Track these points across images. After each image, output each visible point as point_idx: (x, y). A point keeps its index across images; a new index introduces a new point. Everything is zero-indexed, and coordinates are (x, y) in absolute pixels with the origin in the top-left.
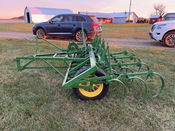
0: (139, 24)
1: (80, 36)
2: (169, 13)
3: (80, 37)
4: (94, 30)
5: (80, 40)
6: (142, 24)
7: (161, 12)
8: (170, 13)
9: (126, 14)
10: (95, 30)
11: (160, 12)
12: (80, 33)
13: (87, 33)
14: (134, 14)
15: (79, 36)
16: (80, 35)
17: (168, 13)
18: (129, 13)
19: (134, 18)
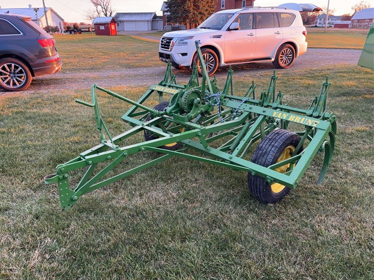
0: (71, 35)
1: (8, 74)
2: (120, 13)
3: (9, 78)
4: (48, 56)
5: (11, 86)
6: (78, 36)
7: (106, 11)
8: (122, 13)
9: (36, 11)
10: (50, 54)
11: (104, 10)
12: (8, 65)
13: (31, 64)
14: (53, 13)
15: (8, 76)
16: (10, 73)
17: (118, 13)
18: (45, 10)
19: (55, 23)
